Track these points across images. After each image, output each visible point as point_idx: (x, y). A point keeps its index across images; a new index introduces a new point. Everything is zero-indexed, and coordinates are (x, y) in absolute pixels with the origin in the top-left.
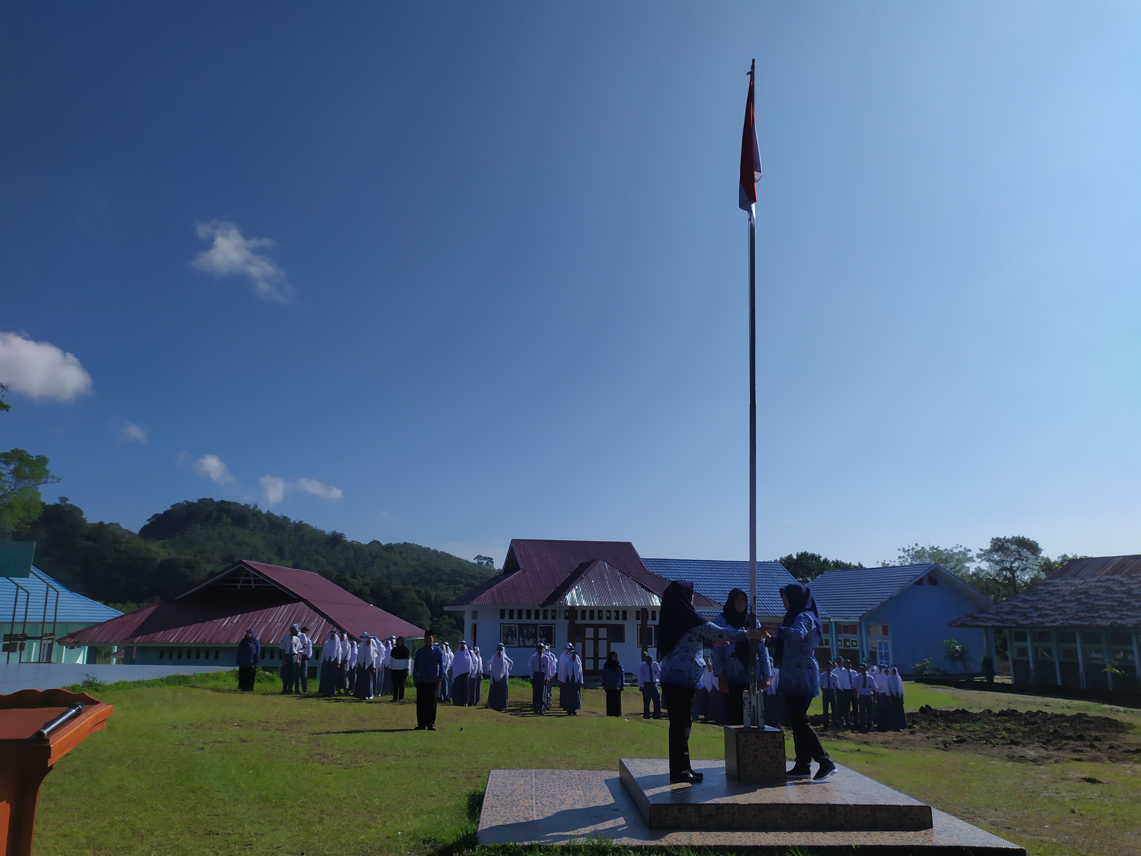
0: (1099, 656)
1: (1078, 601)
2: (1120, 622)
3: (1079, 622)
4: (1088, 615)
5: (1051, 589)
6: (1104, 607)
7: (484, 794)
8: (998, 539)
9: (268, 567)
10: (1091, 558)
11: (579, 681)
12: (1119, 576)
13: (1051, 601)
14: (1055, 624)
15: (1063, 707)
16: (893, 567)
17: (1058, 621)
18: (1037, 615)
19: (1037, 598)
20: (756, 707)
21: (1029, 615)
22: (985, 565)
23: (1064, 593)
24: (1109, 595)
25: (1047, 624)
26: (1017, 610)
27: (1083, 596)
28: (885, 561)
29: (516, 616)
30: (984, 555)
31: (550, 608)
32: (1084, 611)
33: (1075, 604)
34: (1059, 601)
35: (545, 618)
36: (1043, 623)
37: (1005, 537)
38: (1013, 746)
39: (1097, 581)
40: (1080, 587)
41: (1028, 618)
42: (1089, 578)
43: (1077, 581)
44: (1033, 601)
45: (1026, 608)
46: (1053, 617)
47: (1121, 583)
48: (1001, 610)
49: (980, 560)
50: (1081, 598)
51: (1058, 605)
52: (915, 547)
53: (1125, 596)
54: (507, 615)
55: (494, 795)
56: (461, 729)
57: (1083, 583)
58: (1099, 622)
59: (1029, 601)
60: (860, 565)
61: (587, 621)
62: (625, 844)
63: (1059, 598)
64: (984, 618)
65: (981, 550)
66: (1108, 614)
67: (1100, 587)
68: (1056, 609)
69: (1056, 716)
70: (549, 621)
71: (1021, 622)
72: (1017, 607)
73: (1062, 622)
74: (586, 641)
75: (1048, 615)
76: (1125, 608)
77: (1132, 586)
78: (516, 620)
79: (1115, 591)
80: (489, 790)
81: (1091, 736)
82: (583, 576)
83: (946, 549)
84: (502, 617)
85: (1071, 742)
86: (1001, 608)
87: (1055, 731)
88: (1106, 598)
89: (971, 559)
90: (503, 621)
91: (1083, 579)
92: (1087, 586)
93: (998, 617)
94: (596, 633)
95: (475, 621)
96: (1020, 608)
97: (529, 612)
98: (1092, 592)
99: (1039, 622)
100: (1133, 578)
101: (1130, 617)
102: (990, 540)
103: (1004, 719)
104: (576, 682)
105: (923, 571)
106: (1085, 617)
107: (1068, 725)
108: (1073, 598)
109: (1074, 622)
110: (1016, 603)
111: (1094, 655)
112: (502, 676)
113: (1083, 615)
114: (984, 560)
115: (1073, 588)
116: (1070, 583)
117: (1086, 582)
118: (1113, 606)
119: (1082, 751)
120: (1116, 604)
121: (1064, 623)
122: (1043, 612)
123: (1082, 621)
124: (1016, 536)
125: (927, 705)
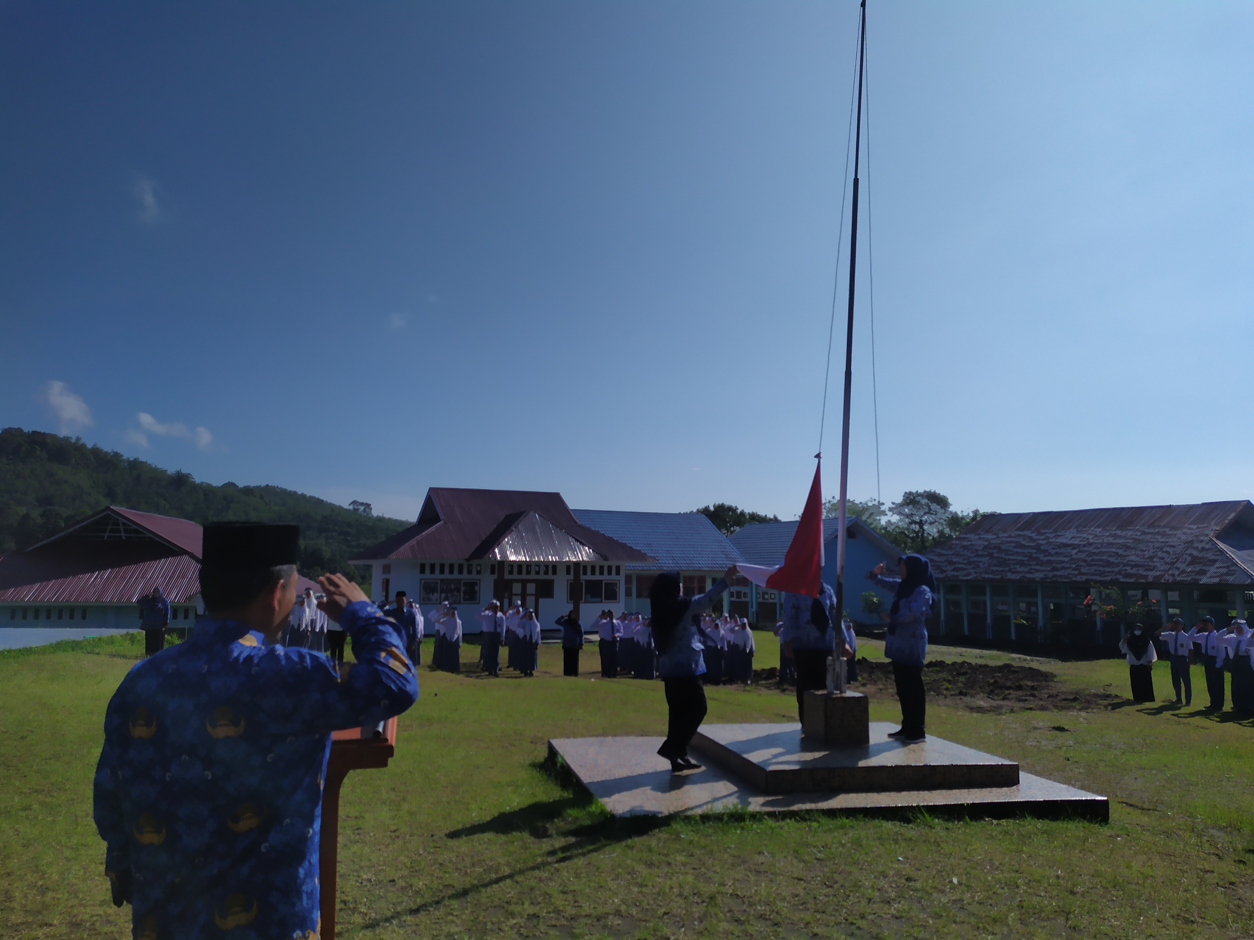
0: (1005, 607)
1: (990, 555)
2: (1028, 576)
3: (991, 576)
4: (1000, 569)
5: (965, 543)
6: (1015, 562)
8: (911, 493)
9: (139, 515)
10: (1002, 514)
11: (536, 641)
12: (1029, 532)
13: (965, 555)
14: (968, 578)
17: (971, 575)
18: (951, 569)
21: (944, 568)
22: (895, 518)
23: (978, 548)
24: (1020, 550)
25: (961, 578)
27: (996, 551)
30: (895, 508)
31: (475, 562)
32: (995, 566)
33: (988, 558)
34: (973, 555)
35: (470, 572)
36: (957, 576)
37: (917, 491)
38: (962, 697)
39: (1009, 537)
40: (992, 542)
41: (943, 571)
42: (1002, 533)
43: (989, 536)
44: (948, 555)
46: (967, 571)
47: (1031, 538)
49: (891, 513)
50: (993, 553)
51: (971, 560)
53: (1034, 551)
54: (428, 570)
57: (996, 538)
58: (1010, 576)
60: (776, 518)
61: (515, 576)
63: (972, 553)
65: (893, 503)
66: (1019, 569)
67: (1011, 542)
68: (969, 563)
69: (981, 666)
70: (474, 576)
73: (975, 575)
75: (962, 569)
76: (1034, 563)
77: (1040, 542)
78: (437, 575)
79: (1025, 546)
81: (1028, 686)
82: (514, 529)
83: (861, 503)
84: (422, 571)
85: (1011, 691)
88: (1017, 553)
89: (884, 513)
90: (422, 576)
91: (995, 534)
92: (998, 542)
94: (524, 588)
95: (386, 576)
97: (452, 567)
98: (1004, 547)
99: (954, 575)
100: (1042, 534)
101: (1037, 571)
102: (903, 494)
106: (997, 571)
107: (999, 675)
108: (986, 553)
109: (986, 576)
111: (1000, 607)
112: (456, 636)
113: (994, 569)
114: (895, 513)
115: (986, 543)
116: (983, 538)
117: (998, 537)
118: (1023, 561)
119: (1026, 700)
120: (1026, 559)
121: (977, 577)
122: (957, 566)
123: (993, 575)
124: (928, 490)
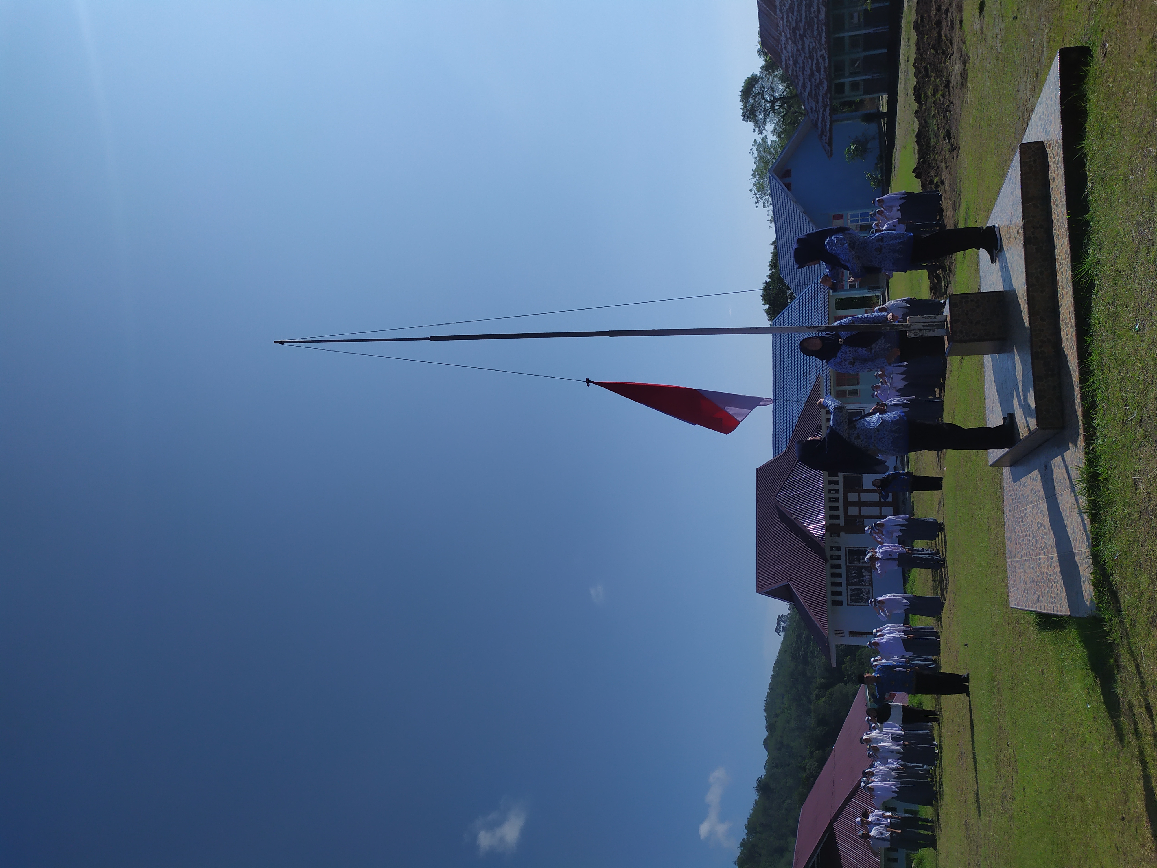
0: (856, 15)
1: (802, 37)
3: (824, 35)
4: (816, 27)
5: (791, 63)
6: (808, 12)
7: (1037, 613)
8: (744, 115)
10: (760, 27)
11: (906, 520)
13: (803, 62)
14: (826, 57)
15: (909, 46)
16: (774, 211)
17: (823, 54)
18: (818, 74)
19: (801, 75)
20: (923, 324)
21: (818, 81)
22: (770, 127)
23: (795, 50)
24: (796, 9)
25: (826, 65)
26: (814, 92)
27: (797, 32)
28: (768, 220)
29: (838, 589)
30: (759, 127)
31: (828, 553)
32: (813, 31)
34: (803, 55)
35: (839, 557)
36: (825, 68)
37: (741, 109)
38: (951, 85)
40: (788, 36)
41: (821, 83)
42: (779, 27)
43: (783, 39)
44: (804, 79)
45: (811, 85)
46: (819, 59)
48: (814, 109)
49: (764, 131)
51: (807, 55)
52: (753, 191)
54: (838, 598)
55: (1038, 601)
56: (966, 645)
57: (785, 33)
59: (804, 83)
60: (773, 243)
61: (841, 513)
62: (1083, 453)
63: (800, 55)
64: (822, 124)
65: (754, 131)
66: (814, 9)
68: (811, 57)
69: (918, 49)
70: (842, 553)
71: (825, 89)
72: (810, 93)
73: (824, 51)
74: (862, 514)
75: (818, 63)
78: (843, 589)
80: (1032, 607)
82: (794, 517)
83: (755, 163)
84: (840, 603)
85: (943, 32)
86: (812, 109)
87: (933, 47)
88: (798, 11)
89: (765, 139)
90: (845, 603)
91: (780, 34)
92: (788, 30)
93: (821, 110)
94: (853, 504)
95: (847, 634)
96: (811, 90)
97: (833, 575)
98: (794, 25)
99: (825, 71)
102: (745, 122)
103: (924, 97)
104: (907, 523)
105: (777, 184)
106: (818, 29)
107: (926, 37)
108: (800, 41)
110: (807, 94)
111: (855, 20)
112: (905, 601)
113: (816, 32)
114: (764, 128)
115: (790, 42)
116: (785, 45)
117: (783, 31)
119: (952, 21)
121: (824, 49)
123: (823, 32)
124: (740, 98)
125: (913, 172)
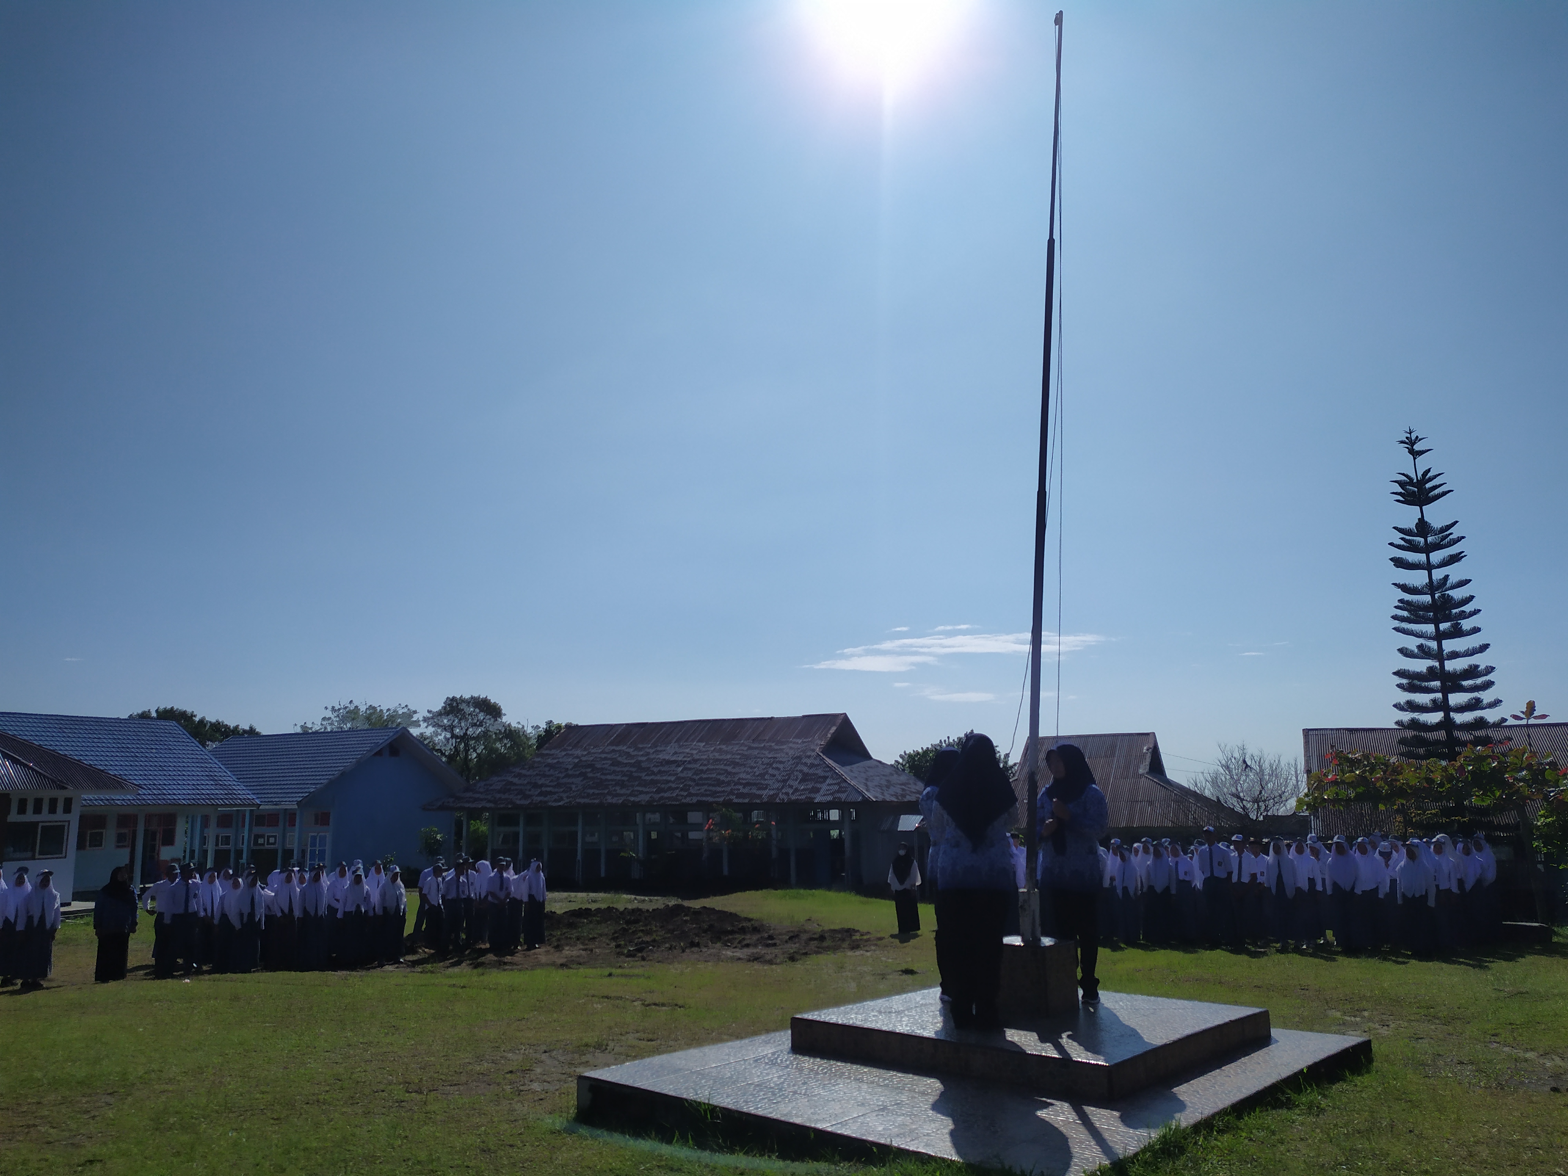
0: (596, 839)
1: (582, 774)
3: (587, 801)
4: (596, 791)
5: (550, 761)
6: (614, 783)
8: (454, 699)
24: (617, 769)
25: (551, 804)
30: (432, 718)
32: (591, 788)
37: (462, 696)
41: (527, 797)
42: (593, 748)
48: (491, 788)
50: (586, 773)
51: (561, 781)
57: (586, 755)
59: (525, 776)
64: (470, 797)
65: (429, 712)
68: (559, 785)
71: (518, 802)
89: (416, 724)
98: (598, 765)
105: (386, 738)
106: (594, 794)
111: (592, 839)
117: (589, 753)
123: (590, 800)
